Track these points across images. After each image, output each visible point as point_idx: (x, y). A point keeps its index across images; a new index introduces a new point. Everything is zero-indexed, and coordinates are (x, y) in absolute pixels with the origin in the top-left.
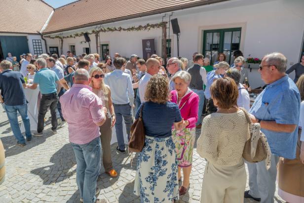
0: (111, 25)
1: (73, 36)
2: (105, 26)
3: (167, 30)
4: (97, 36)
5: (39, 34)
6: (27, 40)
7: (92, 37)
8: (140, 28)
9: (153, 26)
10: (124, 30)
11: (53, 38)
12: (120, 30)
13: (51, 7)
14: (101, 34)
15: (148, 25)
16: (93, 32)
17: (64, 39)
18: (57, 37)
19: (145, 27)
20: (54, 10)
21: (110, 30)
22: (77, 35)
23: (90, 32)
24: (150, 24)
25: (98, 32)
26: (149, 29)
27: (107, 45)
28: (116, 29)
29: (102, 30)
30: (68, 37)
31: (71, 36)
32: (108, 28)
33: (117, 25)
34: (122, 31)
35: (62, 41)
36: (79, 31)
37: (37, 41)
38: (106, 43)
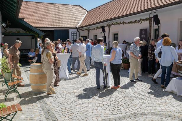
0: (118, 21)
1: (95, 28)
2: (115, 21)
3: (152, 22)
4: (109, 28)
5: (76, 28)
6: (69, 32)
7: (107, 29)
8: (136, 22)
9: (144, 20)
10: (126, 23)
11: (84, 30)
12: (123, 24)
13: (85, 10)
14: (112, 26)
15: (141, 19)
16: (108, 25)
17: (90, 31)
18: (86, 30)
19: (139, 21)
20: (87, 11)
21: (117, 23)
22: (98, 28)
23: (106, 25)
24: (142, 19)
25: (110, 25)
26: (141, 22)
27: (117, 34)
28: (121, 23)
29: (113, 24)
30: (92, 29)
31: (94, 29)
32: (116, 23)
33: (121, 20)
34: (125, 24)
35: (89, 32)
36: (99, 25)
37: (74, 33)
38: (116, 33)
